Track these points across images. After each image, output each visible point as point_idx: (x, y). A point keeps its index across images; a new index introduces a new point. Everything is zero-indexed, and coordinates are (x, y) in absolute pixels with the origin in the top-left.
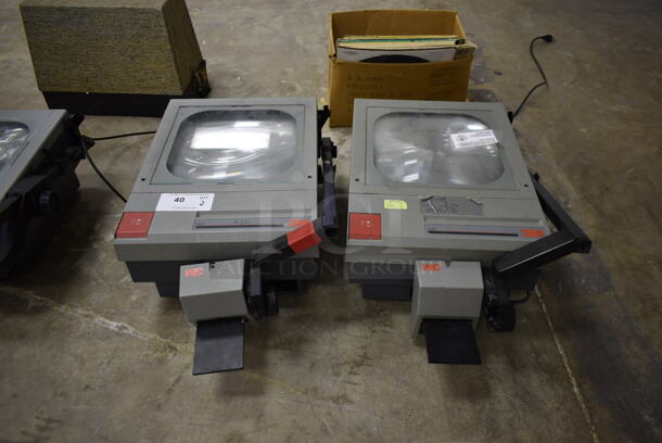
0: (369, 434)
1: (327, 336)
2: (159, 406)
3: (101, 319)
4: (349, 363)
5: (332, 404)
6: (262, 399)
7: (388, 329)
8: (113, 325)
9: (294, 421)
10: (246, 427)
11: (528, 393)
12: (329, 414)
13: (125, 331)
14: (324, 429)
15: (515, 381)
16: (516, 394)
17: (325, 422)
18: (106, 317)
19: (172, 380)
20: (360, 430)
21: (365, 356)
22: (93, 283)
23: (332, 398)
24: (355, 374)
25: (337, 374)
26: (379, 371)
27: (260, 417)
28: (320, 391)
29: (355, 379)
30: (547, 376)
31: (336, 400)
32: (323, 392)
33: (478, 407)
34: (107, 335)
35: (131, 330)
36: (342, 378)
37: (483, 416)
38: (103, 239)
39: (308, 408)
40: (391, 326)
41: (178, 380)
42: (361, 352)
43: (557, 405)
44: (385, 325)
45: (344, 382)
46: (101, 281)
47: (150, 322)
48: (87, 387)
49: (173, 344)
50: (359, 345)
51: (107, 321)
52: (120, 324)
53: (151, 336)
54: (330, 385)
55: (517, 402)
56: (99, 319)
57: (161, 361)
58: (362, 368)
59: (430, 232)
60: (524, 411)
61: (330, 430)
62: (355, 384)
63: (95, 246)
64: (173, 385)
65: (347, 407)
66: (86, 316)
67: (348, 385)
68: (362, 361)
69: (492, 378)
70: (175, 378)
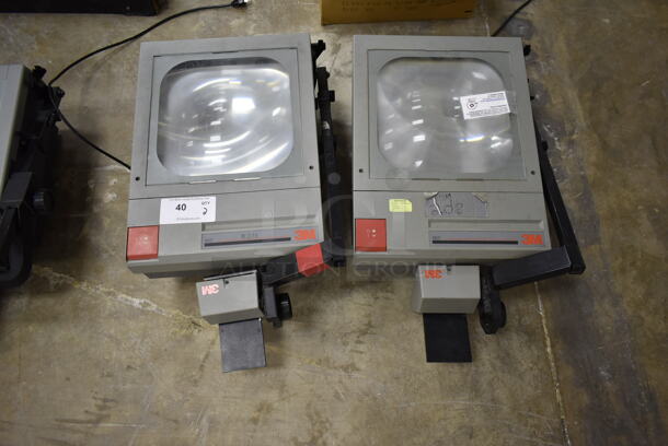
0: (375, 399)
1: (335, 304)
2: (196, 381)
3: (124, 296)
4: (354, 332)
5: (343, 373)
6: (282, 371)
7: (389, 295)
8: (137, 302)
9: (311, 390)
10: (272, 396)
11: (508, 355)
12: (340, 382)
13: (149, 308)
14: (337, 396)
15: (499, 344)
16: (498, 357)
17: (337, 388)
18: (127, 294)
19: (202, 357)
20: (366, 394)
21: (369, 325)
22: (105, 256)
23: (342, 367)
24: (361, 342)
25: (345, 344)
26: (382, 339)
27: (282, 387)
28: (331, 361)
29: (361, 348)
30: (526, 338)
31: (345, 369)
32: (334, 362)
33: (465, 370)
34: (135, 314)
35: (154, 307)
36: (349, 348)
37: (469, 378)
38: (100, 201)
39: (322, 377)
40: (392, 292)
41: (207, 356)
42: (366, 321)
43: (531, 365)
44: (387, 291)
45: (352, 351)
46: (113, 253)
47: (170, 298)
48: (129, 367)
49: (196, 320)
50: (363, 313)
51: (130, 298)
52: (142, 301)
53: (175, 312)
54: (340, 355)
55: (498, 363)
56: (121, 296)
57: (189, 338)
58: (367, 336)
59: (434, 242)
60: (503, 372)
61: (342, 397)
62: (361, 353)
63: (96, 210)
64: (204, 362)
65: (355, 374)
66: (109, 293)
67: (355, 354)
68: (367, 330)
69: (479, 341)
70: (204, 353)
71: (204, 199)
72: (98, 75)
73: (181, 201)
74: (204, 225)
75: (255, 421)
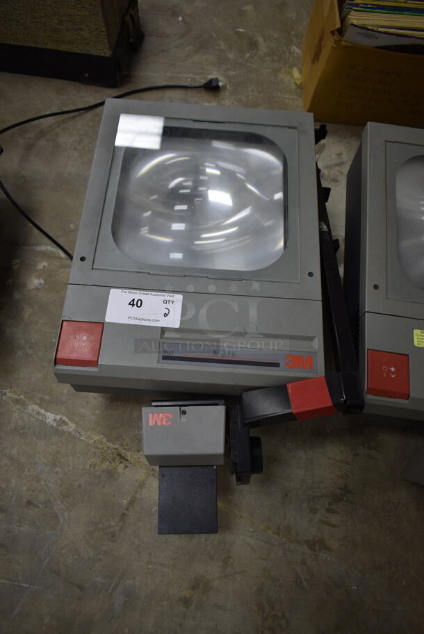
0: (348, 593)
1: (302, 455)
2: (113, 535)
3: (36, 407)
4: (327, 496)
5: (308, 551)
6: (229, 537)
7: (373, 452)
8: (51, 418)
9: (265, 569)
10: (212, 570)
12: (304, 562)
13: (65, 428)
14: (298, 582)
18: (40, 406)
19: (125, 502)
20: (338, 586)
21: (346, 489)
22: (20, 353)
23: (307, 542)
24: (334, 512)
25: (313, 511)
26: (361, 511)
27: (226, 559)
28: (294, 532)
29: (334, 519)
31: (311, 545)
32: (297, 534)
34: (46, 433)
35: (71, 427)
36: (318, 517)
38: (24, 285)
40: (377, 449)
41: (131, 503)
42: (341, 483)
44: (370, 447)
45: (321, 521)
46: (30, 352)
47: (93, 418)
48: (29, 503)
49: (122, 451)
50: (338, 472)
51: (43, 411)
52: (58, 417)
53: (97, 437)
54: (305, 525)
56: (33, 407)
57: (111, 475)
58: (342, 504)
61: (305, 584)
62: (334, 526)
63: (17, 296)
64: (127, 509)
65: (324, 555)
66: (17, 402)
67: (325, 527)
68: (343, 495)
70: (129, 498)
71: (167, 296)
72: (42, 143)
73: (137, 295)
74: (163, 330)
75: (186, 602)
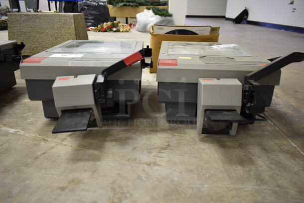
0: (172, 181)
1: (145, 137)
2: (27, 164)
4: (158, 148)
5: (146, 166)
6: (98, 163)
7: (182, 135)
8: (12, 131)
9: (119, 174)
10: (85, 176)
12: (144, 170)
13: (18, 133)
14: (139, 178)
16: (271, 163)
17: (140, 174)
19: (40, 153)
20: (165, 179)
21: (169, 145)
22: (8, 115)
23: (146, 163)
24: (162, 153)
25: (150, 153)
26: (178, 152)
27: (95, 171)
28: (138, 160)
29: (162, 155)
30: (290, 155)
31: (149, 164)
32: (140, 161)
33: (247, 169)
34: (7, 134)
35: (22, 133)
36: (153, 154)
37: (252, 173)
39: (129, 167)
40: (184, 134)
42: (167, 144)
43: (301, 168)
44: (181, 134)
45: (155, 156)
47: (35, 130)
49: (46, 138)
50: (165, 141)
51: (9, 129)
52: (16, 130)
53: (34, 135)
54: (145, 157)
55: (273, 167)
56: (5, 128)
57: (36, 145)
58: (167, 150)
60: (279, 171)
61: (144, 179)
62: (162, 157)
64: (40, 156)
65: (156, 168)
67: (157, 158)
68: (168, 147)
69: (253, 155)
70: (43, 152)
75: (63, 189)
